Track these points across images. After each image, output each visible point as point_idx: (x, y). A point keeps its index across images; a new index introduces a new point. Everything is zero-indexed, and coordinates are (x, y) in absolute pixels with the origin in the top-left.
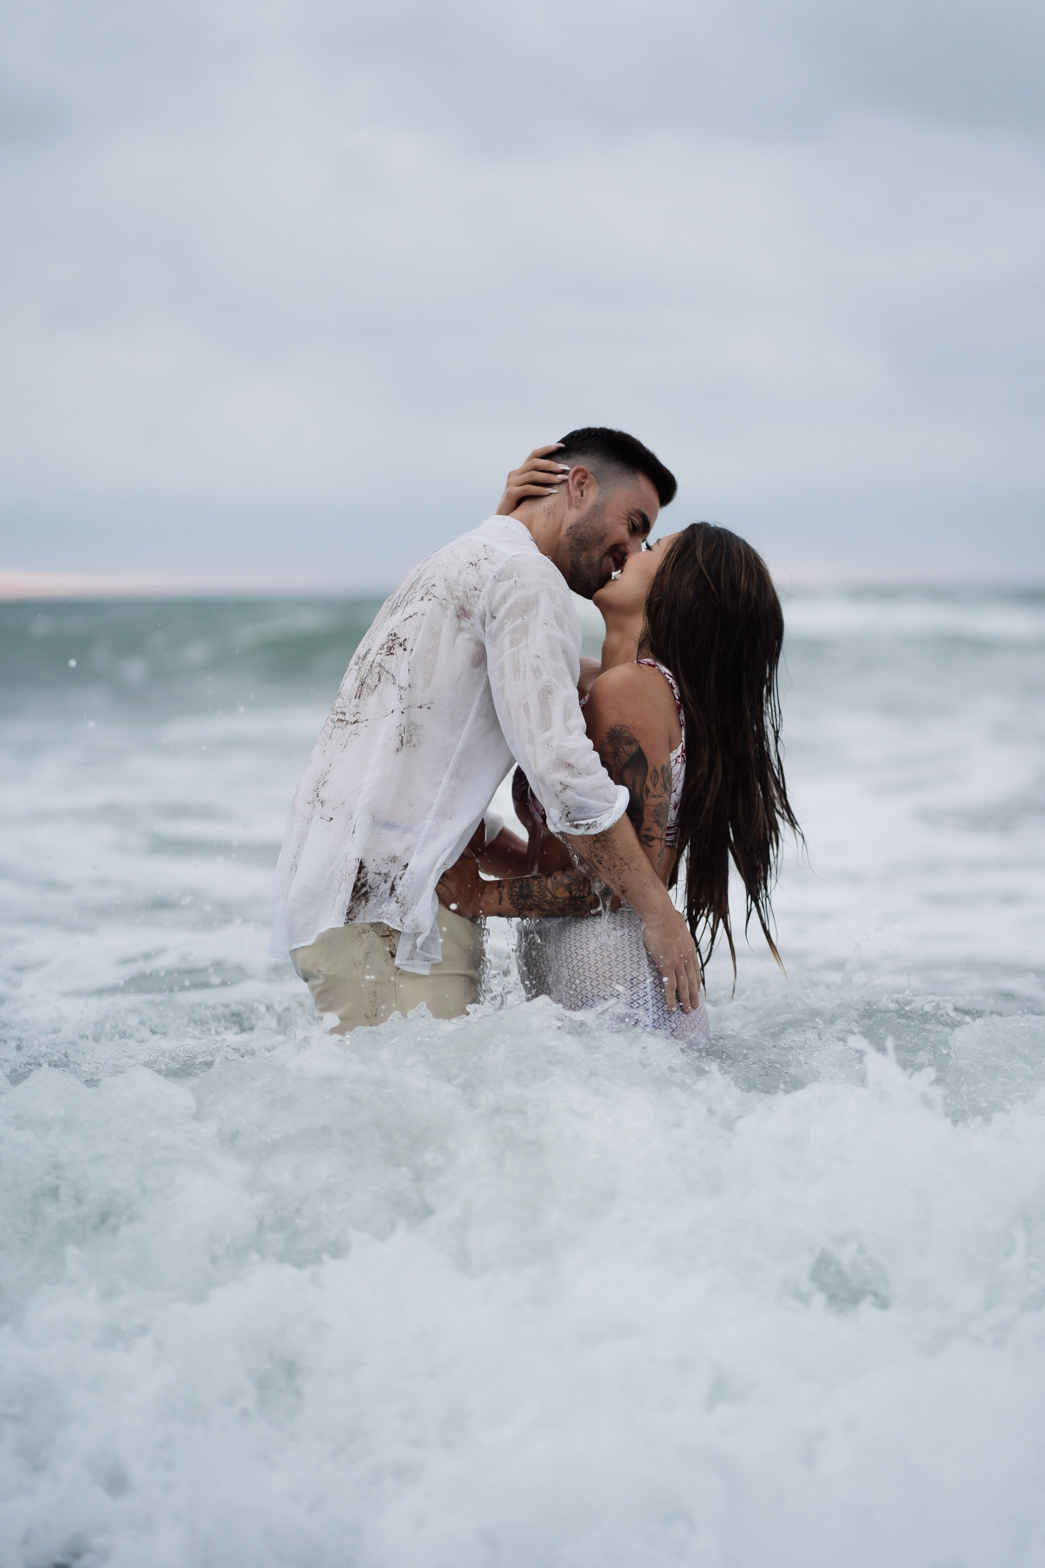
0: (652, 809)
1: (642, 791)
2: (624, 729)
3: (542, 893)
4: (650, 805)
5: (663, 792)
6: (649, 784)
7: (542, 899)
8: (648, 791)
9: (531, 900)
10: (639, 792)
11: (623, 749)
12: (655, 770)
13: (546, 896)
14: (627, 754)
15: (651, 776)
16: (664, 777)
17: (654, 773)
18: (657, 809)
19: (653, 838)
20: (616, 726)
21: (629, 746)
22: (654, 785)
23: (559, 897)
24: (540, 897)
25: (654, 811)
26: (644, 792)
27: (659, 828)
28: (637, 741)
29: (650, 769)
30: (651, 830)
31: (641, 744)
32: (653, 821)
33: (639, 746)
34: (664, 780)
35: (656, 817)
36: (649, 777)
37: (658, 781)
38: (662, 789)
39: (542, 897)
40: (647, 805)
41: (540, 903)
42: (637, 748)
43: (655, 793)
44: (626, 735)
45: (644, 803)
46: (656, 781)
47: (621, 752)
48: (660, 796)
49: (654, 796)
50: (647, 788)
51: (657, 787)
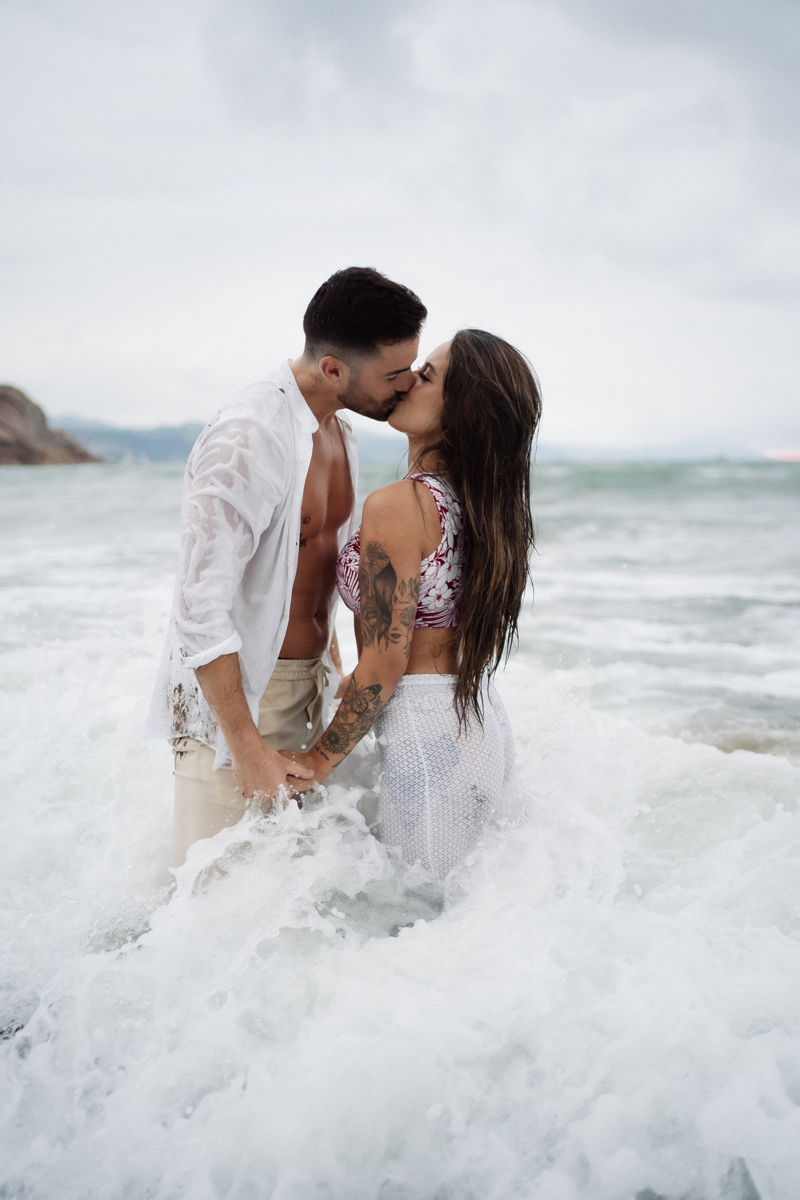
0: (399, 612)
1: (391, 598)
2: (378, 545)
3: (342, 730)
4: (398, 610)
5: (410, 599)
6: (397, 593)
7: (346, 732)
8: (396, 598)
9: (341, 740)
10: (388, 600)
11: (376, 562)
12: (403, 583)
13: (346, 729)
14: (379, 567)
15: (399, 587)
16: (411, 588)
17: (402, 585)
18: (403, 613)
19: (399, 636)
20: (372, 541)
21: (381, 560)
22: (402, 594)
23: (353, 722)
24: (344, 733)
25: (401, 614)
26: (393, 599)
27: (405, 627)
28: (388, 557)
29: (399, 582)
30: (398, 629)
31: (391, 560)
32: (400, 622)
33: (389, 561)
34: (411, 590)
35: (403, 619)
36: (397, 587)
37: (406, 590)
38: (409, 597)
39: (344, 732)
40: (395, 610)
41: (347, 736)
42: (388, 563)
43: (403, 600)
44: (379, 550)
45: (392, 608)
46: (404, 590)
47: (375, 565)
48: (407, 603)
49: (401, 603)
50: (395, 595)
51: (404, 596)
